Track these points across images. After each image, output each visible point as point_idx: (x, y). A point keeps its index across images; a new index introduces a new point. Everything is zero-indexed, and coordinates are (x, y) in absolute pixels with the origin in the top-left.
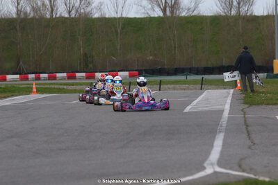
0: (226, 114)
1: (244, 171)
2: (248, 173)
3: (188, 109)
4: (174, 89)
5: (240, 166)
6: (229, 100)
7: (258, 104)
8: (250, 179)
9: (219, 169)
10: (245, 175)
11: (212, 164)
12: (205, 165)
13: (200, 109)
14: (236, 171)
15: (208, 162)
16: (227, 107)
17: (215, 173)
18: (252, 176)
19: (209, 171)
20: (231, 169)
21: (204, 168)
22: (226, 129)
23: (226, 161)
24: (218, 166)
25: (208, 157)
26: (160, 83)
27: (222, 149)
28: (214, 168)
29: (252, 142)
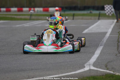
0: (108, 35)
1: (108, 69)
2: (110, 71)
3: (86, 31)
4: (82, 19)
5: (106, 66)
6: (112, 26)
8: (110, 74)
9: (92, 68)
10: (108, 71)
11: (89, 65)
12: (85, 65)
13: (93, 31)
14: (104, 69)
15: (87, 63)
16: (110, 31)
17: (90, 70)
18: (112, 72)
19: (87, 69)
20: (100, 68)
21: (84, 67)
22: (105, 44)
23: (99, 63)
24: (93, 66)
25: (89, 60)
26: (74, 15)
27: (99, 56)
28: (90, 67)
29: (119, 52)
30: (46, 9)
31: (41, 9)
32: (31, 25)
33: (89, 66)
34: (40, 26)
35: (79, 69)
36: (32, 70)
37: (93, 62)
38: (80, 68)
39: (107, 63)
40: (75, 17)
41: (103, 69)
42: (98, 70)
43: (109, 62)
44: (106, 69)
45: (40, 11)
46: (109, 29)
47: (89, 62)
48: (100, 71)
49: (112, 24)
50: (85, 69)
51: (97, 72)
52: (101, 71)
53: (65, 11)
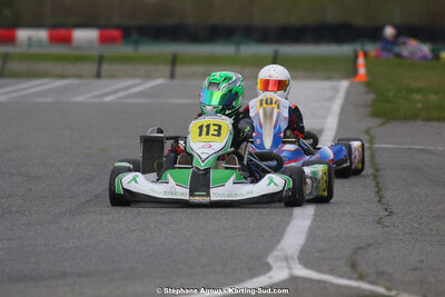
1: (361, 278)
2: (372, 283)
5: (353, 266)
6: (336, 107)
7: (406, 118)
9: (301, 272)
10: (365, 286)
11: (286, 259)
12: (270, 260)
14: (350, 278)
15: (275, 253)
17: (293, 281)
19: (279, 274)
20: (331, 271)
21: (268, 268)
23: (321, 252)
24: (300, 263)
25: (278, 241)
26: (174, 61)
27: (312, 224)
28: (290, 268)
29: (386, 210)
30: (62, 32)
31: (43, 34)
32: (13, 95)
33: (284, 264)
34: (49, 100)
35: (252, 276)
36: (64, 275)
37: (299, 248)
38: (253, 273)
39: (354, 253)
40: (180, 69)
41: (342, 277)
42: (324, 282)
43: (360, 248)
44: (355, 275)
45: (39, 43)
46: (324, 117)
47: (279, 247)
48: (333, 285)
49: (331, 99)
50: (271, 273)
51: (325, 288)
52: (340, 287)
53: (136, 43)
